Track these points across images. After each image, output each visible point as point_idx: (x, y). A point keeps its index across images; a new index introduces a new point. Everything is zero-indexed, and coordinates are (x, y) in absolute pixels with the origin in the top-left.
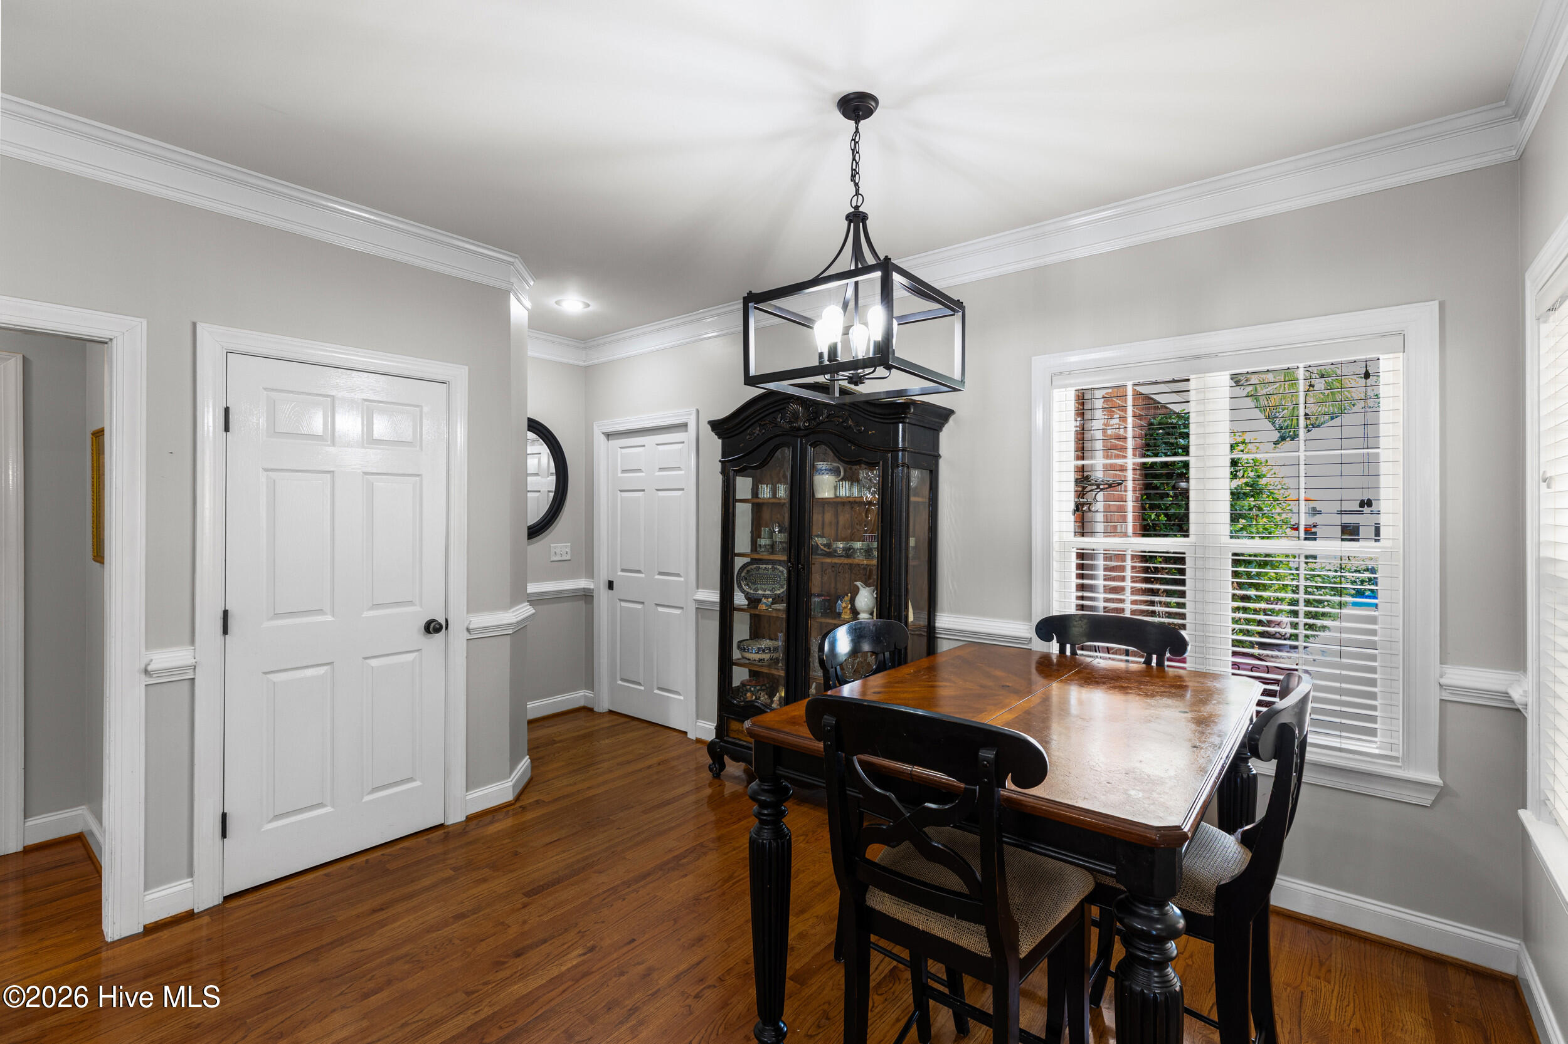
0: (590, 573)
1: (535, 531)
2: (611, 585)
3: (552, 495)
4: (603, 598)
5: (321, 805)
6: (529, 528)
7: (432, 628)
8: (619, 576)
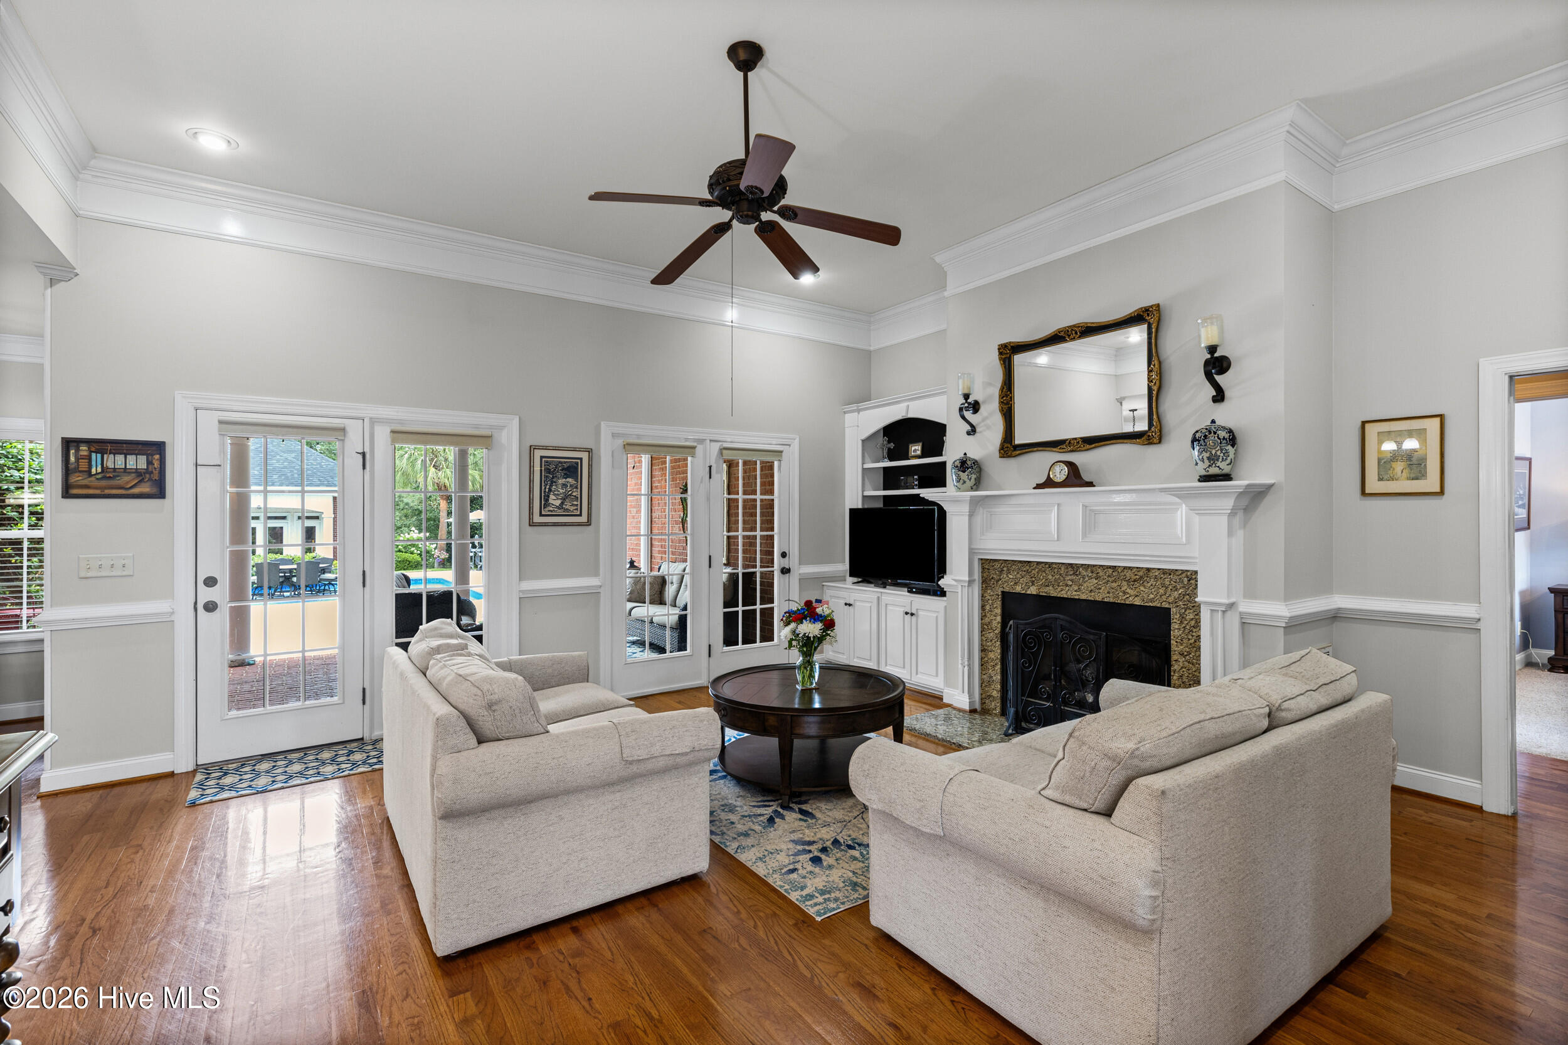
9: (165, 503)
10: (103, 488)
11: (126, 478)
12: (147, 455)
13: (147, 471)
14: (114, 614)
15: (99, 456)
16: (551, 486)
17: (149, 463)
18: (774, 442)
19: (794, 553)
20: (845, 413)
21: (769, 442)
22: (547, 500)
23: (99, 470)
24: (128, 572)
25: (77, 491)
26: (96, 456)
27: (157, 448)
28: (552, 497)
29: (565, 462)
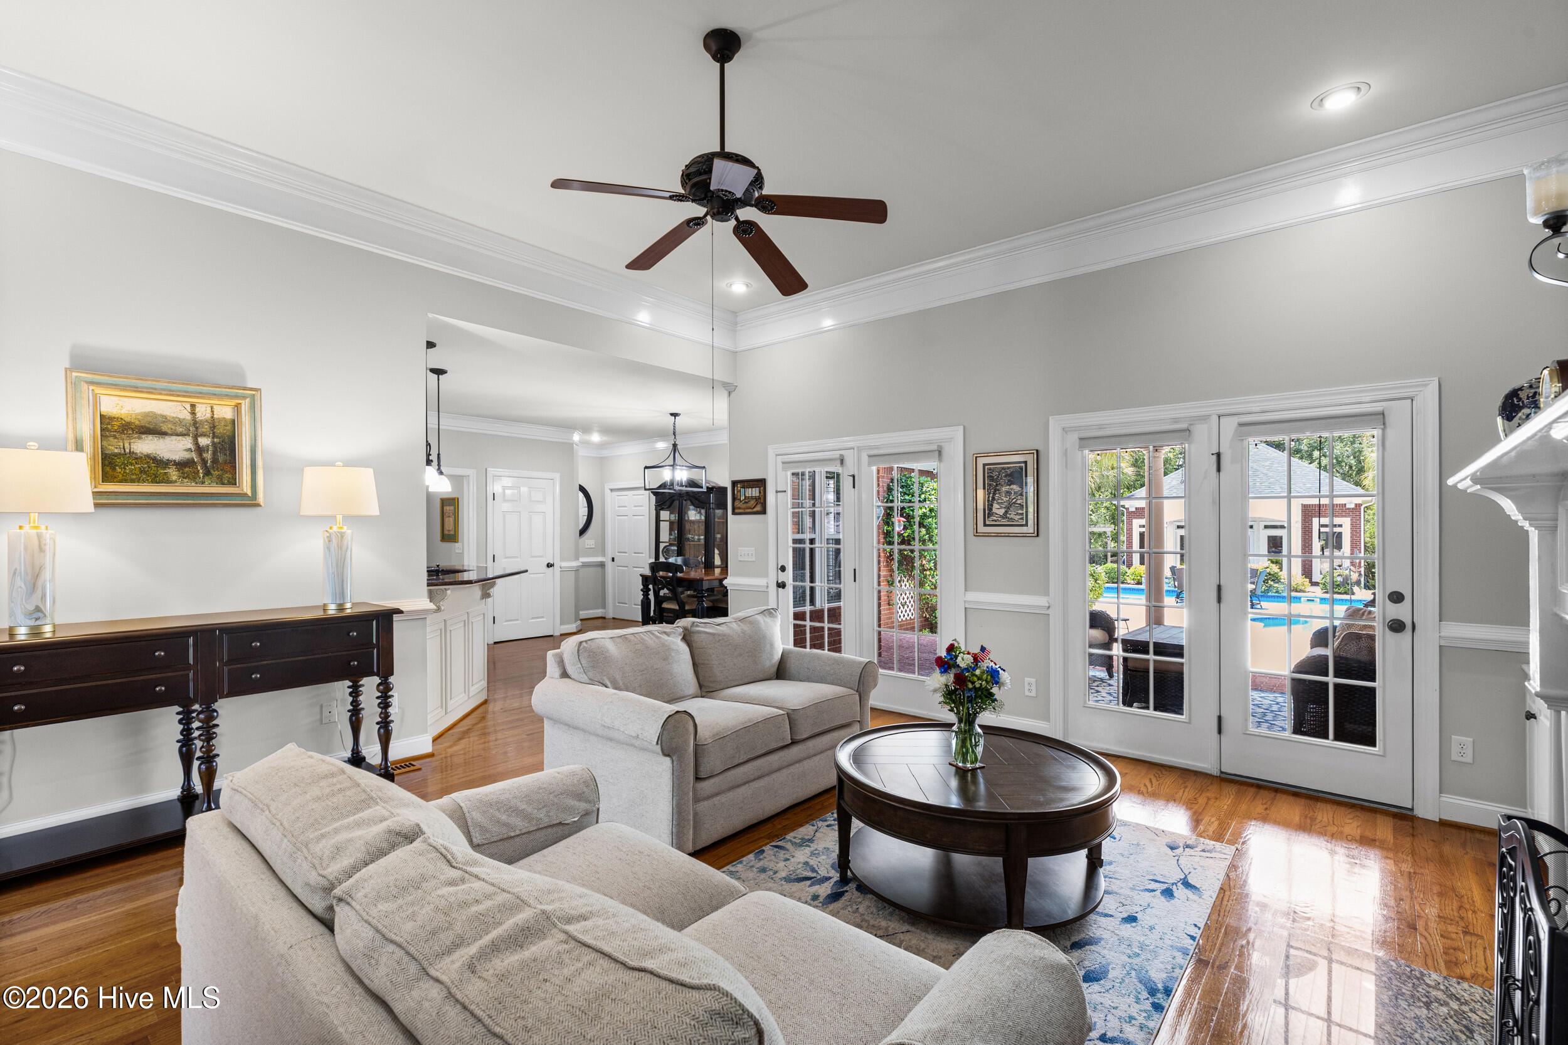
0: (604, 555)
1: (582, 532)
2: (613, 560)
3: (586, 517)
4: (609, 565)
5: (517, 620)
6: (580, 531)
7: (549, 565)
8: (617, 556)
9: (766, 515)
10: (744, 509)
11: (752, 502)
12: (759, 487)
13: (759, 498)
14: (750, 583)
15: (744, 489)
16: (994, 494)
22: (990, 509)
23: (743, 498)
24: (754, 559)
25: (736, 511)
26: (742, 490)
27: (761, 483)
28: (995, 506)
29: (1009, 468)
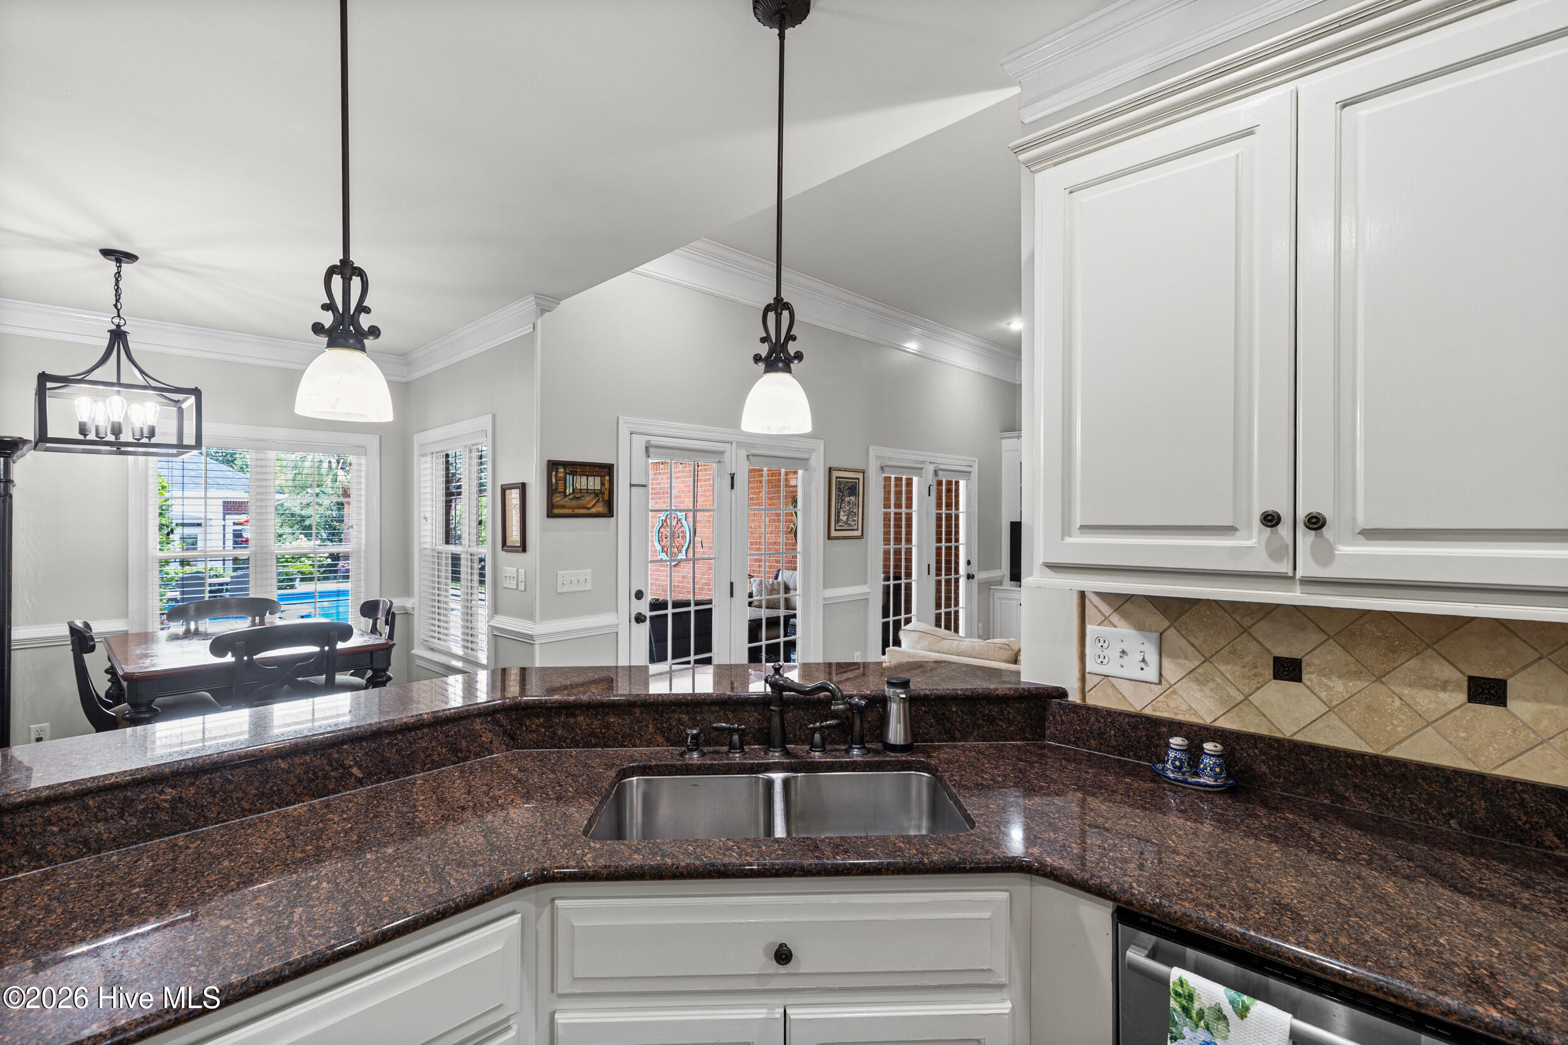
9: (613, 520)
10: (574, 508)
11: (588, 498)
12: (601, 476)
13: (601, 492)
14: (583, 626)
15: (571, 476)
16: (841, 503)
17: (602, 484)
18: (964, 464)
19: (975, 562)
20: (1002, 438)
21: (960, 464)
22: (839, 517)
23: (571, 490)
24: (588, 587)
25: (556, 511)
26: (569, 478)
27: (606, 471)
28: (842, 513)
29: (850, 482)
